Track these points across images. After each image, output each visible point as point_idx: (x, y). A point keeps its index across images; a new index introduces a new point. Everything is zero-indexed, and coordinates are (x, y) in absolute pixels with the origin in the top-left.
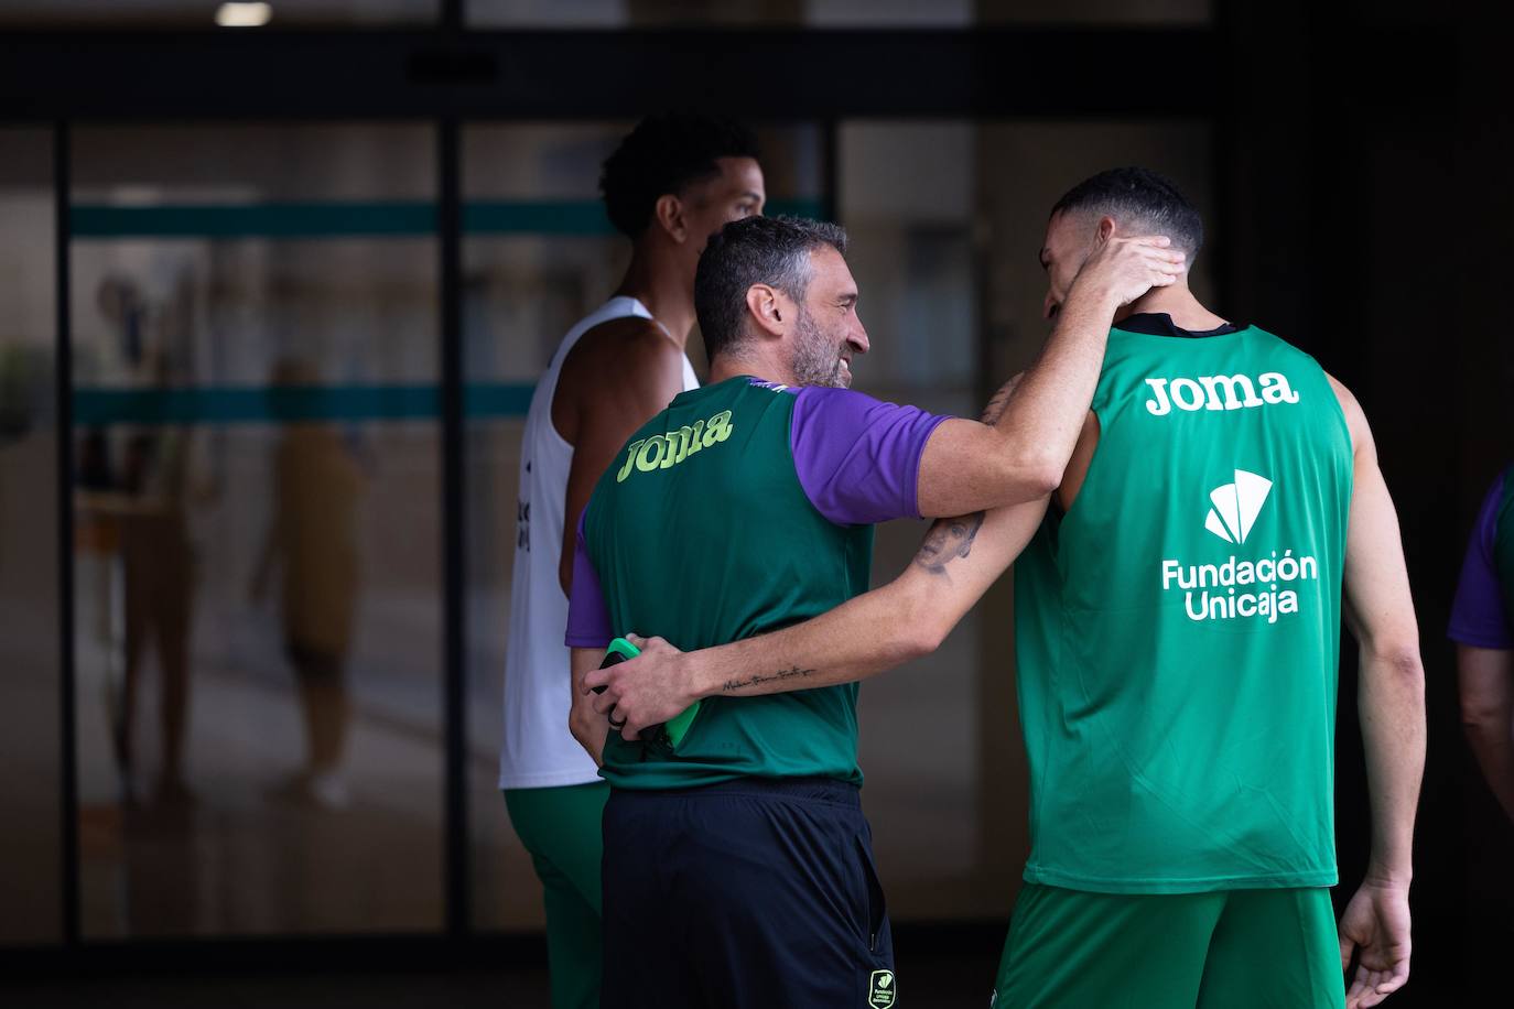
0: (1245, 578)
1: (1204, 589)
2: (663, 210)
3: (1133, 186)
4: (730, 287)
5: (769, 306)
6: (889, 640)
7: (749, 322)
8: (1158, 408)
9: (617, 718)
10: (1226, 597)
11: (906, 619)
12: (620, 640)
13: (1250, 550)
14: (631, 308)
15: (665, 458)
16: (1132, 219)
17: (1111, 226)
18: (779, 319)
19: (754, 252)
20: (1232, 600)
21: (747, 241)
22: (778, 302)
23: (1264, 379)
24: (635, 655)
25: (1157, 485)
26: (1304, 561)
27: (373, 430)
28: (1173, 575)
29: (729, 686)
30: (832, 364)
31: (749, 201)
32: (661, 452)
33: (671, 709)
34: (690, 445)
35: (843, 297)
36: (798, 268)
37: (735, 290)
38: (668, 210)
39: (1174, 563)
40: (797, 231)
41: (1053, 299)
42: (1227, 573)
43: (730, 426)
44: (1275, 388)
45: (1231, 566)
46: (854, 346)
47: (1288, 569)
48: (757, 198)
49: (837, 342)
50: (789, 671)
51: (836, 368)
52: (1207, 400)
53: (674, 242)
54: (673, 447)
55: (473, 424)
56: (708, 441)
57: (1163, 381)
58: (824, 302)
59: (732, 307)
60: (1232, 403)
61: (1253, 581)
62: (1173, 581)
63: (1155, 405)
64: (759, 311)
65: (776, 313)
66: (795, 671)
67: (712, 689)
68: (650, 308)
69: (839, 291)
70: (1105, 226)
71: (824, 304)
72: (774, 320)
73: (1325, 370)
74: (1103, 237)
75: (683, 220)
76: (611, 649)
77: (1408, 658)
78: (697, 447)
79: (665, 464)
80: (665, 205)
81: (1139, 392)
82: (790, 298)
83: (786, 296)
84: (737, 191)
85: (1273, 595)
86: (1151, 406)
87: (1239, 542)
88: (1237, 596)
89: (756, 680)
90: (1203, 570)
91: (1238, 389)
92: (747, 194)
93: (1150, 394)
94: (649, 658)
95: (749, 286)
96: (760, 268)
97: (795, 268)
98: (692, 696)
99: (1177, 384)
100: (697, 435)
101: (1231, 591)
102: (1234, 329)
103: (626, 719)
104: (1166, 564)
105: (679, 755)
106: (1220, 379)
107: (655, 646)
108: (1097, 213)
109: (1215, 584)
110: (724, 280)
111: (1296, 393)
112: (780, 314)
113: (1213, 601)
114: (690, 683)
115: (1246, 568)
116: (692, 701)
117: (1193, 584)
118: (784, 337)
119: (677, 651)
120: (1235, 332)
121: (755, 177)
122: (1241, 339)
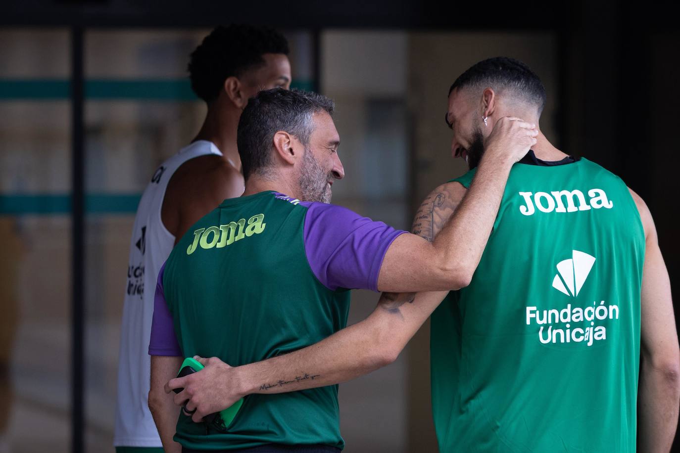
0: (577, 318)
1: (550, 325)
2: (229, 86)
3: (501, 68)
4: (262, 132)
5: (286, 145)
6: (365, 355)
7: (274, 155)
8: (527, 211)
9: (190, 408)
10: (565, 329)
11: (377, 342)
12: (190, 359)
13: (581, 300)
14: (210, 149)
15: (219, 241)
16: (503, 88)
17: (491, 94)
18: (293, 154)
19: (279, 111)
20: (568, 331)
21: (275, 103)
22: (293, 143)
23: (591, 193)
24: (200, 369)
25: (525, 257)
26: (611, 308)
27: (31, 222)
28: (533, 315)
29: (264, 387)
30: (323, 185)
31: (282, 81)
32: (216, 237)
33: (226, 403)
34: (236, 234)
35: (331, 143)
36: (306, 123)
37: (265, 134)
38: (232, 86)
39: (534, 308)
40: (305, 100)
41: (457, 143)
42: (565, 316)
43: (264, 225)
44: (598, 199)
45: (568, 311)
46: (336, 174)
47: (602, 313)
48: (286, 80)
49: (326, 172)
50: (303, 376)
51: (324, 188)
52: (556, 206)
53: (235, 106)
54: (224, 235)
55: (91, 219)
56: (249, 233)
57: (530, 194)
58: (321, 145)
59: (264, 144)
60: (572, 208)
61: (582, 320)
62: (533, 320)
63: (526, 209)
64: (281, 148)
65: (291, 150)
66: (306, 377)
67: (253, 390)
68: (221, 148)
69: (330, 139)
70: (488, 94)
71: (320, 146)
72: (290, 154)
73: (628, 186)
74: (487, 101)
75: (242, 93)
76: (185, 364)
77: (674, 371)
78: (241, 236)
79: (219, 245)
80: (230, 83)
81: (515, 201)
82: (300, 141)
83: (297, 140)
84: (275, 75)
85: (592, 328)
86: (522, 209)
87: (574, 295)
88: (571, 329)
89: (281, 383)
90: (550, 312)
91: (575, 198)
92: (281, 78)
93: (522, 202)
94: (210, 371)
95: (276, 133)
96: (283, 121)
97: (304, 123)
98: (239, 394)
99: (538, 195)
100: (241, 228)
101: (568, 326)
102: (573, 160)
103: (196, 409)
104: (529, 309)
105: (230, 431)
106: (564, 192)
107: (214, 363)
108: (480, 87)
109: (557, 321)
110: (259, 126)
111: (611, 202)
112: (294, 151)
113: (555, 332)
114: (239, 386)
115: (578, 312)
116: (239, 397)
117: (544, 321)
118: (295, 165)
119: (228, 367)
120: (573, 162)
121: (285, 66)
122: (577, 167)
